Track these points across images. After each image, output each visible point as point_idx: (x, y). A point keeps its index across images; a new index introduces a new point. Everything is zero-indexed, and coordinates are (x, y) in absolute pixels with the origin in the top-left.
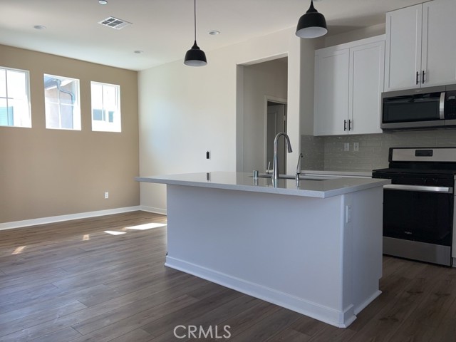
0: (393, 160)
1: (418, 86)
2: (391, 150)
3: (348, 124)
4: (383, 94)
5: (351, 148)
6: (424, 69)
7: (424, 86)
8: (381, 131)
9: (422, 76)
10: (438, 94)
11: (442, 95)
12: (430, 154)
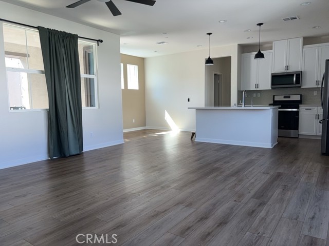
0: (275, 100)
1: (285, 71)
2: (274, 96)
3: (257, 86)
4: (272, 74)
5: (257, 95)
6: (288, 65)
7: (288, 71)
8: (271, 89)
9: (287, 67)
10: (293, 75)
11: (295, 75)
12: (289, 97)
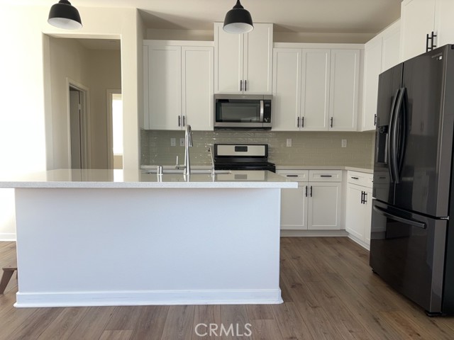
1: (241, 93)
2: (216, 146)
5: (178, 143)
6: (246, 78)
7: (245, 93)
8: (212, 129)
9: (244, 85)
10: (258, 102)
11: (262, 103)
12: (245, 149)
